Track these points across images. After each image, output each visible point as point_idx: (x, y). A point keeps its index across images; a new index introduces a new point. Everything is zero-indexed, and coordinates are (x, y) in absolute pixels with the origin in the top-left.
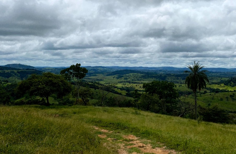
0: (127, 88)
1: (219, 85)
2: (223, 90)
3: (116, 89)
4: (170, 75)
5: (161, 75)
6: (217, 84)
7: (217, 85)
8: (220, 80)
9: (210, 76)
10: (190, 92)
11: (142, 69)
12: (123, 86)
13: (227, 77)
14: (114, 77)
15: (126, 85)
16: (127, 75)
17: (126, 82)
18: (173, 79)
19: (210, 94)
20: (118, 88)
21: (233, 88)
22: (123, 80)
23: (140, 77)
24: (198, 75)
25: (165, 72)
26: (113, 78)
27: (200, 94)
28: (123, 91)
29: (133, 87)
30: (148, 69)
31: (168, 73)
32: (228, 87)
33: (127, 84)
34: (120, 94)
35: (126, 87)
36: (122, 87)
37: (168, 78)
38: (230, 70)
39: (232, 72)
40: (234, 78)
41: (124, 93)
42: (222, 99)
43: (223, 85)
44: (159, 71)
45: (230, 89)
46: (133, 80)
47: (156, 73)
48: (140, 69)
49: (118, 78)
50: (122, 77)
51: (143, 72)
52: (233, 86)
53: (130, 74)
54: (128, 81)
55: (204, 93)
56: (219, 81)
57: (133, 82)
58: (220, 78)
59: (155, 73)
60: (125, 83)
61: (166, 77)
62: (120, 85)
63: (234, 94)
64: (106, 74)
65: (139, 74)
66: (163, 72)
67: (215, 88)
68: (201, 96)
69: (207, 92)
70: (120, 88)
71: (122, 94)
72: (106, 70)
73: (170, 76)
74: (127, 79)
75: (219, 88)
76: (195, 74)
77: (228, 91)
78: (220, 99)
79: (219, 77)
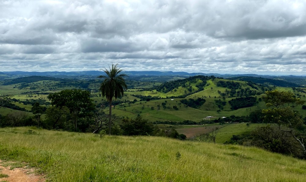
0: (34, 100)
1: (151, 92)
2: (155, 97)
3: (17, 104)
4: (94, 81)
5: (82, 82)
6: (148, 90)
7: (149, 92)
8: (153, 85)
9: (142, 81)
10: (117, 101)
11: (58, 74)
12: (29, 98)
13: (160, 82)
14: (16, 86)
15: (32, 97)
16: (35, 83)
17: (33, 93)
18: (97, 86)
19: (141, 103)
20: (20, 102)
21: (166, 94)
22: (29, 90)
23: (54, 86)
24: (115, 81)
25: (88, 77)
26: (14, 88)
27: (129, 104)
28: (28, 106)
29: (43, 99)
30: (65, 75)
31: (91, 79)
32: (161, 94)
33: (34, 95)
34: (23, 109)
35: (32, 100)
36: (27, 100)
37: (92, 86)
38: (164, 73)
39: (166, 75)
40: (167, 83)
41: (29, 107)
42: (152, 109)
43: (155, 91)
44: (81, 76)
45: (163, 95)
46: (43, 90)
47: (77, 79)
48: (54, 75)
49: (21, 88)
50: (28, 86)
51: (58, 78)
52: (166, 93)
53: (39, 82)
54: (36, 92)
55: (133, 102)
56: (151, 86)
57: (43, 92)
58: (152, 84)
59: (74, 79)
60: (31, 94)
61: (89, 84)
62: (23, 98)
63: (166, 102)
64: (2, 83)
65: (53, 82)
66: (86, 77)
67: (147, 95)
68: (130, 106)
69: (137, 101)
70: (23, 102)
71: (25, 110)
72: (3, 77)
73: (94, 83)
74: (34, 88)
75: (151, 95)
76: (112, 79)
77: (160, 98)
78: (150, 108)
79: (151, 82)
